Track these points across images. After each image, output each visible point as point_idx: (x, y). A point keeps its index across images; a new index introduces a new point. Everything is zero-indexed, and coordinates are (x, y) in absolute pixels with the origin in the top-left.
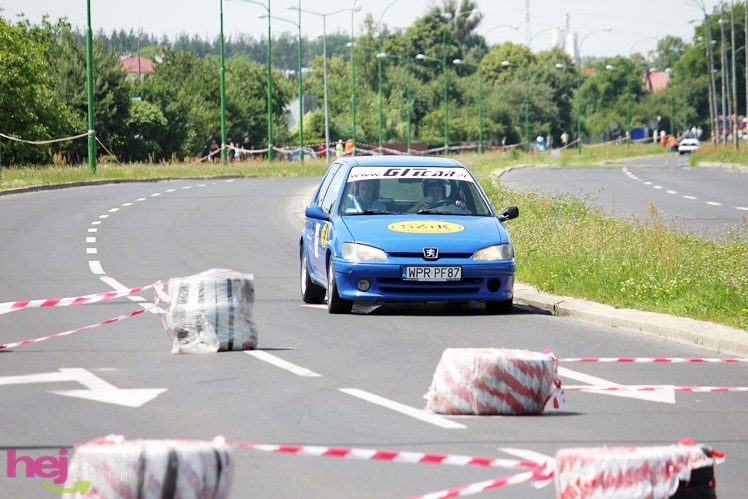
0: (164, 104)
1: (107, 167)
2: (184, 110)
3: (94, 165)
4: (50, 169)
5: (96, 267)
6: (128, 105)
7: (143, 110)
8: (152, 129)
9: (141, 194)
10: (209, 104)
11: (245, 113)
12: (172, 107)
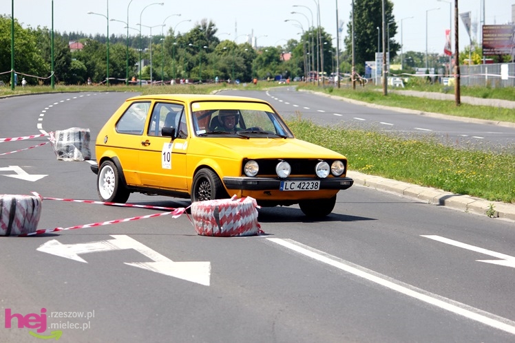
0: (86, 62)
1: (60, 86)
2: (94, 64)
3: (53, 86)
4: (37, 87)
5: (39, 126)
6: (71, 62)
7: (76, 64)
8: (80, 72)
9: (68, 98)
10: (104, 62)
11: (118, 65)
12: (89, 63)
